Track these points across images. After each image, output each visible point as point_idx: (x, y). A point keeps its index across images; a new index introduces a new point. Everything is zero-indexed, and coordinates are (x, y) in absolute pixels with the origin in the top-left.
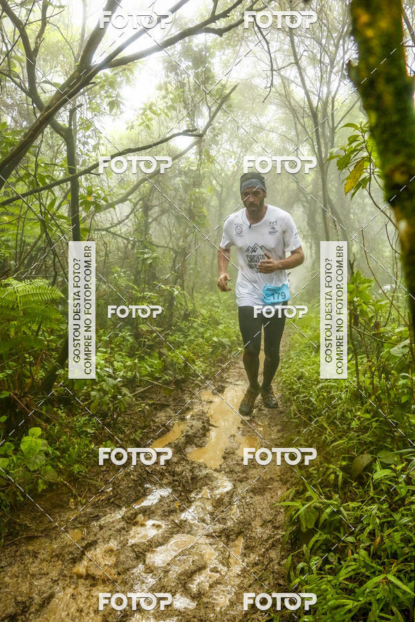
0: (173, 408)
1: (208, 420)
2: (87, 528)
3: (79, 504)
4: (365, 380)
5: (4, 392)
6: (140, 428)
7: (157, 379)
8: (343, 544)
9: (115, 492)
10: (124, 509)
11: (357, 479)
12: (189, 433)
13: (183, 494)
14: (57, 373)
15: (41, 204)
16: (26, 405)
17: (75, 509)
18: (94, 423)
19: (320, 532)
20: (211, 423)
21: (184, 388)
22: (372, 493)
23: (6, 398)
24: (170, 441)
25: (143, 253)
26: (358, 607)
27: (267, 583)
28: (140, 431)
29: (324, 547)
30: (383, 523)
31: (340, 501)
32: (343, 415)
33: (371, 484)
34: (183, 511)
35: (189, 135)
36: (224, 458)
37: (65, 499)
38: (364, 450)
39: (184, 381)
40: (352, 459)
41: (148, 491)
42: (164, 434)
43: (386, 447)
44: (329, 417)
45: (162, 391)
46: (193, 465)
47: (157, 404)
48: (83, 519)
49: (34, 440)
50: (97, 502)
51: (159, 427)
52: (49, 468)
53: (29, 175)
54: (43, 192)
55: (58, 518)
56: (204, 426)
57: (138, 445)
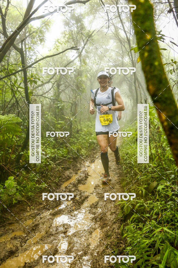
0: (72, 169)
1: (88, 174)
3: (31, 209)
4: (153, 151)
6: (58, 177)
7: (65, 157)
8: (145, 219)
9: (47, 203)
10: (51, 210)
11: (152, 192)
12: (79, 179)
13: (77, 203)
14: (20, 154)
15: (11, 81)
16: (8, 169)
17: (30, 211)
18: (38, 176)
19: (135, 214)
20: (89, 174)
21: (77, 161)
22: (157, 198)
24: (71, 182)
25: (57, 104)
26: (151, 243)
27: (112, 237)
29: (137, 221)
30: (163, 209)
31: (144, 202)
32: (145, 167)
33: (157, 194)
34: (76, 210)
35: (74, 49)
36: (95, 188)
37: (25, 207)
38: (154, 180)
39: (77, 158)
40: (149, 184)
41: (61, 203)
42: (68, 180)
44: (139, 169)
45: (67, 162)
46: (81, 192)
47: (65, 168)
48: (33, 215)
49: (11, 182)
50: (39, 208)
51: (66, 177)
52: (18, 193)
53: (5, 69)
54: (11, 76)
55: (22, 215)
56: (86, 176)
57: (57, 185)
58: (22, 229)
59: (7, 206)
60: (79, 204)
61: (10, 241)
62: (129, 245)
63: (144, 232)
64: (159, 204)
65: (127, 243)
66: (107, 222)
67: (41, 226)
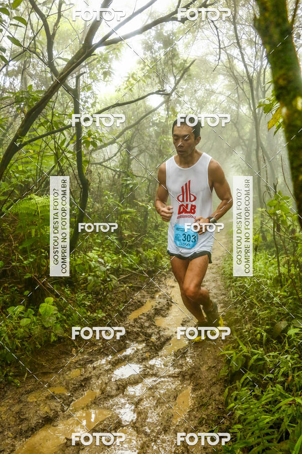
0: (146, 290)
1: (171, 299)
2: (85, 368)
3: (79, 352)
4: (283, 270)
5: (28, 274)
6: (123, 302)
7: (135, 269)
8: (265, 382)
9: (104, 345)
10: (110, 357)
11: (277, 338)
12: (158, 307)
13: (153, 348)
15: (55, 142)
16: (43, 284)
18: (90, 298)
19: (249, 372)
22: (287, 348)
23: (29, 278)
24: (144, 312)
25: (127, 180)
26: (274, 420)
27: (210, 407)
28: (122, 304)
29: (251, 383)
30: (295, 368)
31: (264, 353)
32: (268, 295)
33: (287, 342)
34: (151, 359)
35: (160, 94)
36: (182, 325)
37: (69, 348)
38: (282, 319)
40: (273, 324)
41: (127, 345)
42: (139, 307)
43: (298, 316)
44: (258, 297)
45: (138, 278)
46: (160, 329)
47: (135, 287)
48: (82, 362)
49: (48, 306)
50: (91, 352)
51: (136, 302)
52: (58, 326)
53: (47, 121)
54: (56, 133)
55: (64, 361)
56: (168, 303)
57: (121, 314)
58: (64, 384)
59: (41, 345)
60: (156, 349)
61: (44, 400)
62: (238, 421)
63: (263, 403)
64: (288, 359)
65: (233, 419)
66: (202, 382)
67: (93, 380)
